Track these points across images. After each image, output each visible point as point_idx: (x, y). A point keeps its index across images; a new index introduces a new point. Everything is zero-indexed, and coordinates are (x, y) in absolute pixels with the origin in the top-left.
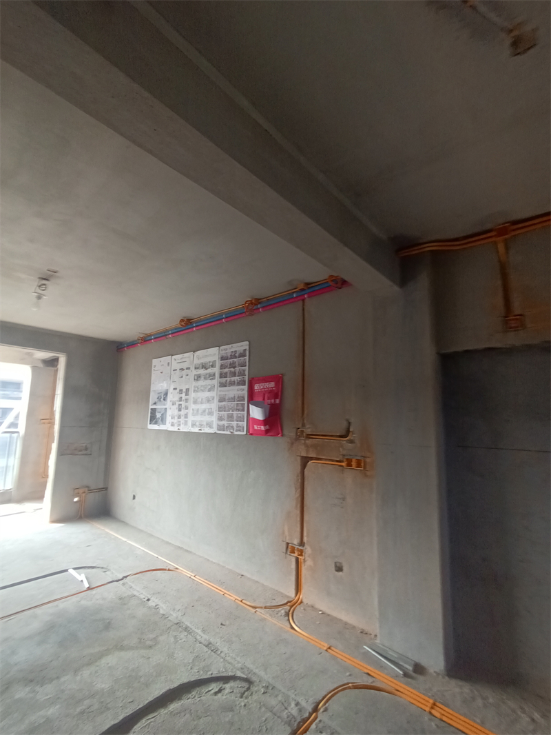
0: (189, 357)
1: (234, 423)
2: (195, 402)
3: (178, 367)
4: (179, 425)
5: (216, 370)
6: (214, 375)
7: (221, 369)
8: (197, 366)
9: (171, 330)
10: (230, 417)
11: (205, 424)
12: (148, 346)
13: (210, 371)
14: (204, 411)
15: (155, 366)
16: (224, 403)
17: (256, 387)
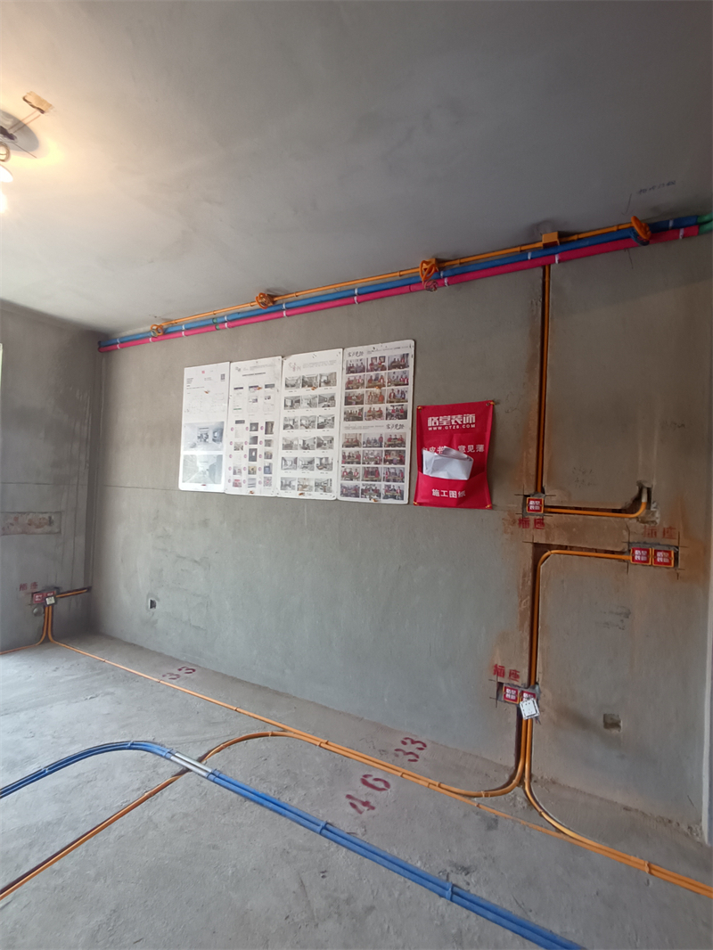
0: (272, 365)
1: (381, 485)
2: (288, 446)
3: (247, 382)
4: (253, 485)
5: (339, 391)
6: (332, 398)
7: (348, 388)
8: (293, 383)
9: (228, 316)
10: (372, 474)
11: (313, 484)
12: (174, 343)
13: (323, 391)
14: (311, 462)
15: (190, 381)
16: (356, 449)
17: (432, 422)
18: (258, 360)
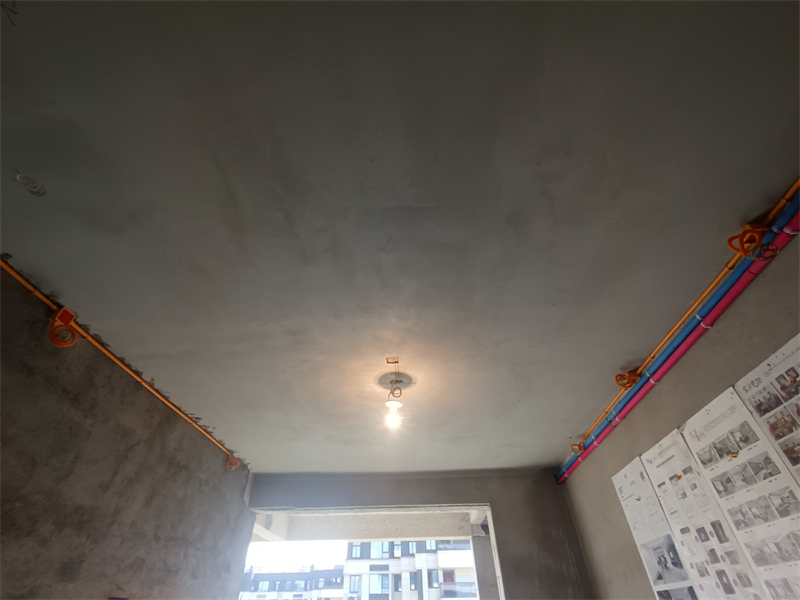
0: (675, 443)
3: (664, 474)
5: (766, 445)
8: (707, 456)
13: (747, 455)
15: (621, 489)
18: (660, 443)
